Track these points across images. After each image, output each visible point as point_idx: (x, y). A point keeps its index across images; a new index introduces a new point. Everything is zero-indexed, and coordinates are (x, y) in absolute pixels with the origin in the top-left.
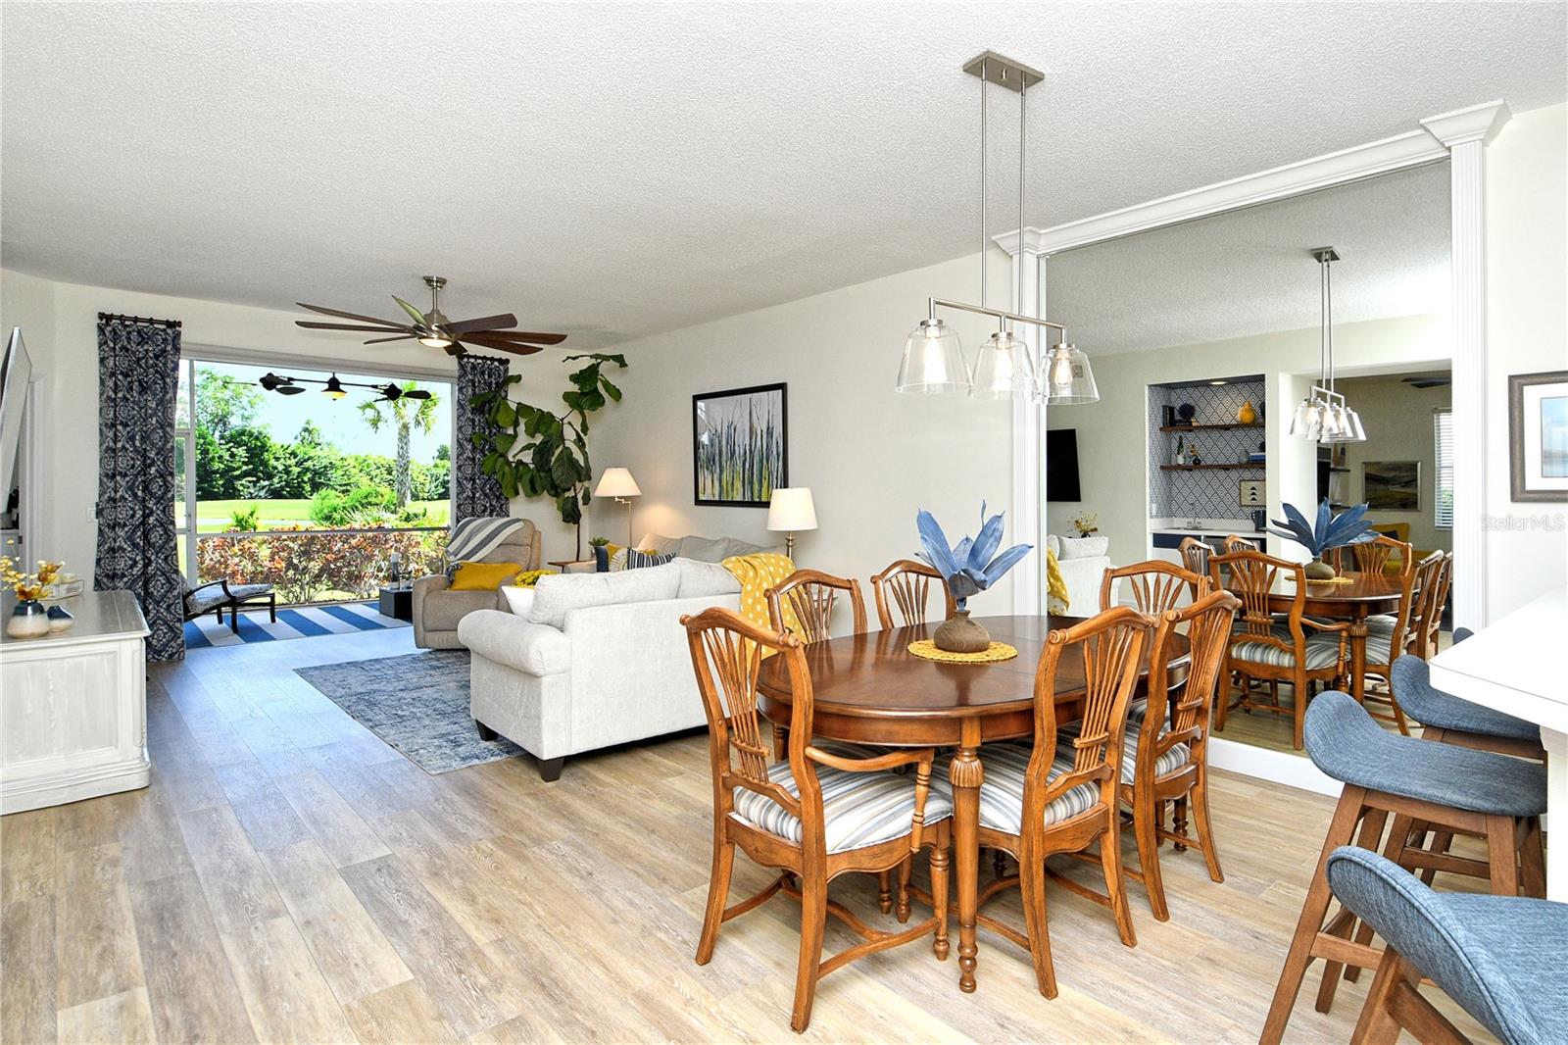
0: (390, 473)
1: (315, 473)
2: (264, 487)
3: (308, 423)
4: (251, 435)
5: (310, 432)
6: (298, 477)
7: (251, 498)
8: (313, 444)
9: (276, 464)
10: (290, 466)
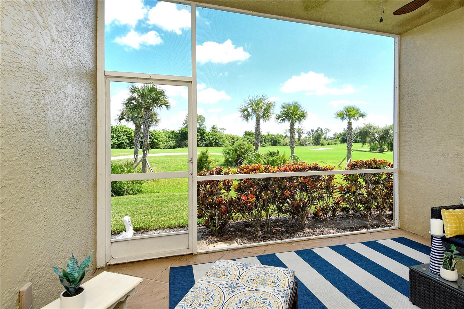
0: (233, 139)
1: (216, 139)
2: (204, 144)
3: (214, 126)
4: (201, 130)
5: (214, 129)
6: (212, 141)
7: (201, 146)
8: (215, 132)
9: (207, 137)
10: (210, 138)
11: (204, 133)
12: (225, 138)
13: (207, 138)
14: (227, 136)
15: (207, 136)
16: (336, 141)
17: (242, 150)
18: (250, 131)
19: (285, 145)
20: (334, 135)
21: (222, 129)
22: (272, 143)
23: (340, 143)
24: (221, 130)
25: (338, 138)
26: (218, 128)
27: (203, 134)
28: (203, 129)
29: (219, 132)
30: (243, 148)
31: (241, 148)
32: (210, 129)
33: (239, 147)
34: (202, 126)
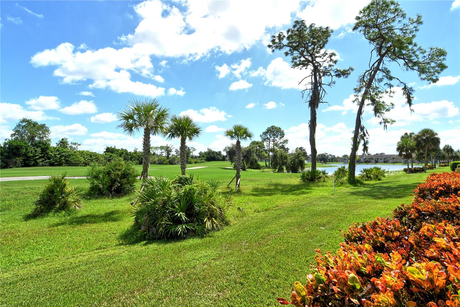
1: (66, 157)
2: (47, 162)
3: (62, 140)
4: (43, 143)
5: (63, 143)
6: (59, 158)
7: (43, 166)
8: (65, 147)
10: (57, 155)
11: (47, 148)
12: (79, 155)
13: (51, 155)
14: (83, 153)
15: (52, 152)
16: (202, 159)
17: (119, 173)
18: (113, 147)
19: (153, 164)
20: (199, 154)
21: (75, 144)
22: (139, 161)
23: (205, 161)
24: (73, 145)
25: (203, 156)
26: (69, 143)
27: (45, 149)
28: (46, 143)
29: (70, 147)
30: (120, 170)
31: (117, 169)
32: (56, 143)
33: (114, 168)
34: (45, 139)
